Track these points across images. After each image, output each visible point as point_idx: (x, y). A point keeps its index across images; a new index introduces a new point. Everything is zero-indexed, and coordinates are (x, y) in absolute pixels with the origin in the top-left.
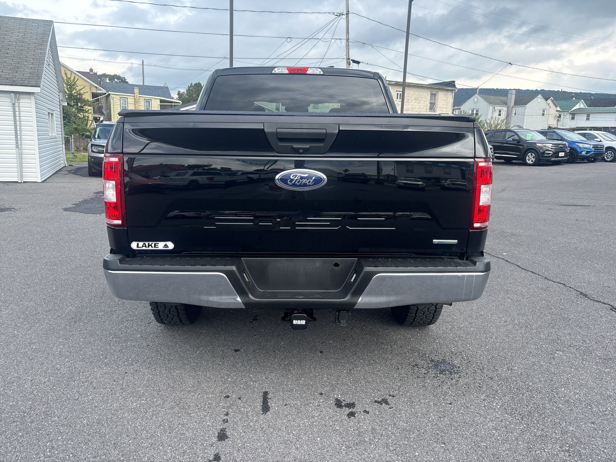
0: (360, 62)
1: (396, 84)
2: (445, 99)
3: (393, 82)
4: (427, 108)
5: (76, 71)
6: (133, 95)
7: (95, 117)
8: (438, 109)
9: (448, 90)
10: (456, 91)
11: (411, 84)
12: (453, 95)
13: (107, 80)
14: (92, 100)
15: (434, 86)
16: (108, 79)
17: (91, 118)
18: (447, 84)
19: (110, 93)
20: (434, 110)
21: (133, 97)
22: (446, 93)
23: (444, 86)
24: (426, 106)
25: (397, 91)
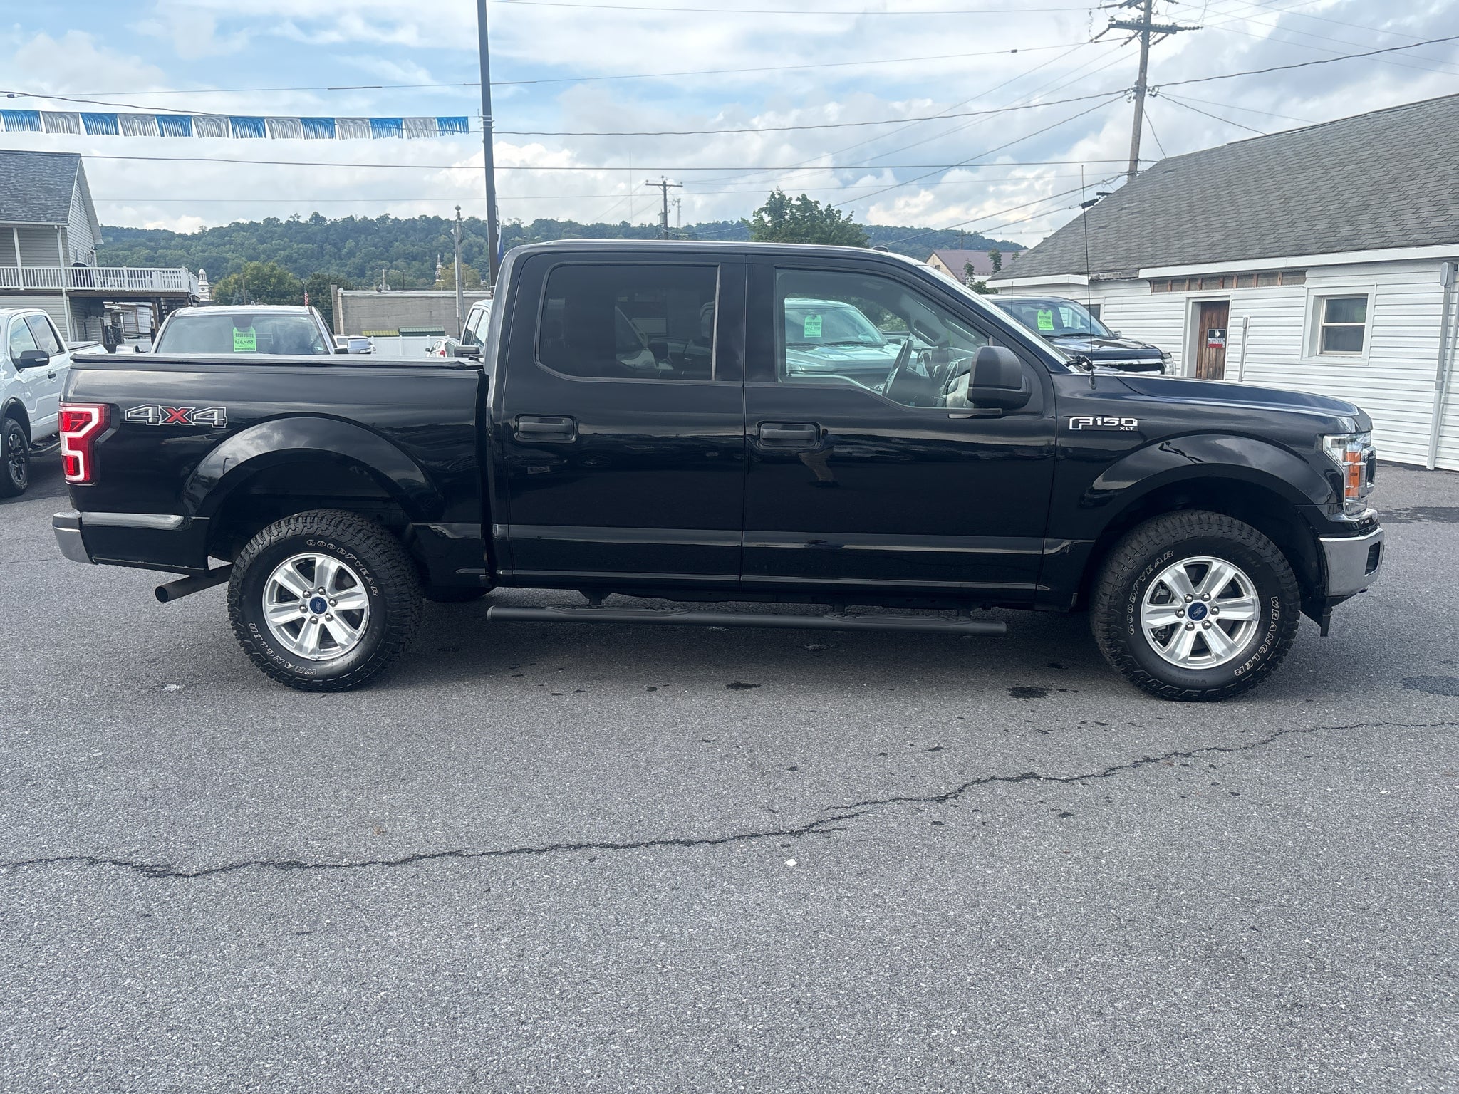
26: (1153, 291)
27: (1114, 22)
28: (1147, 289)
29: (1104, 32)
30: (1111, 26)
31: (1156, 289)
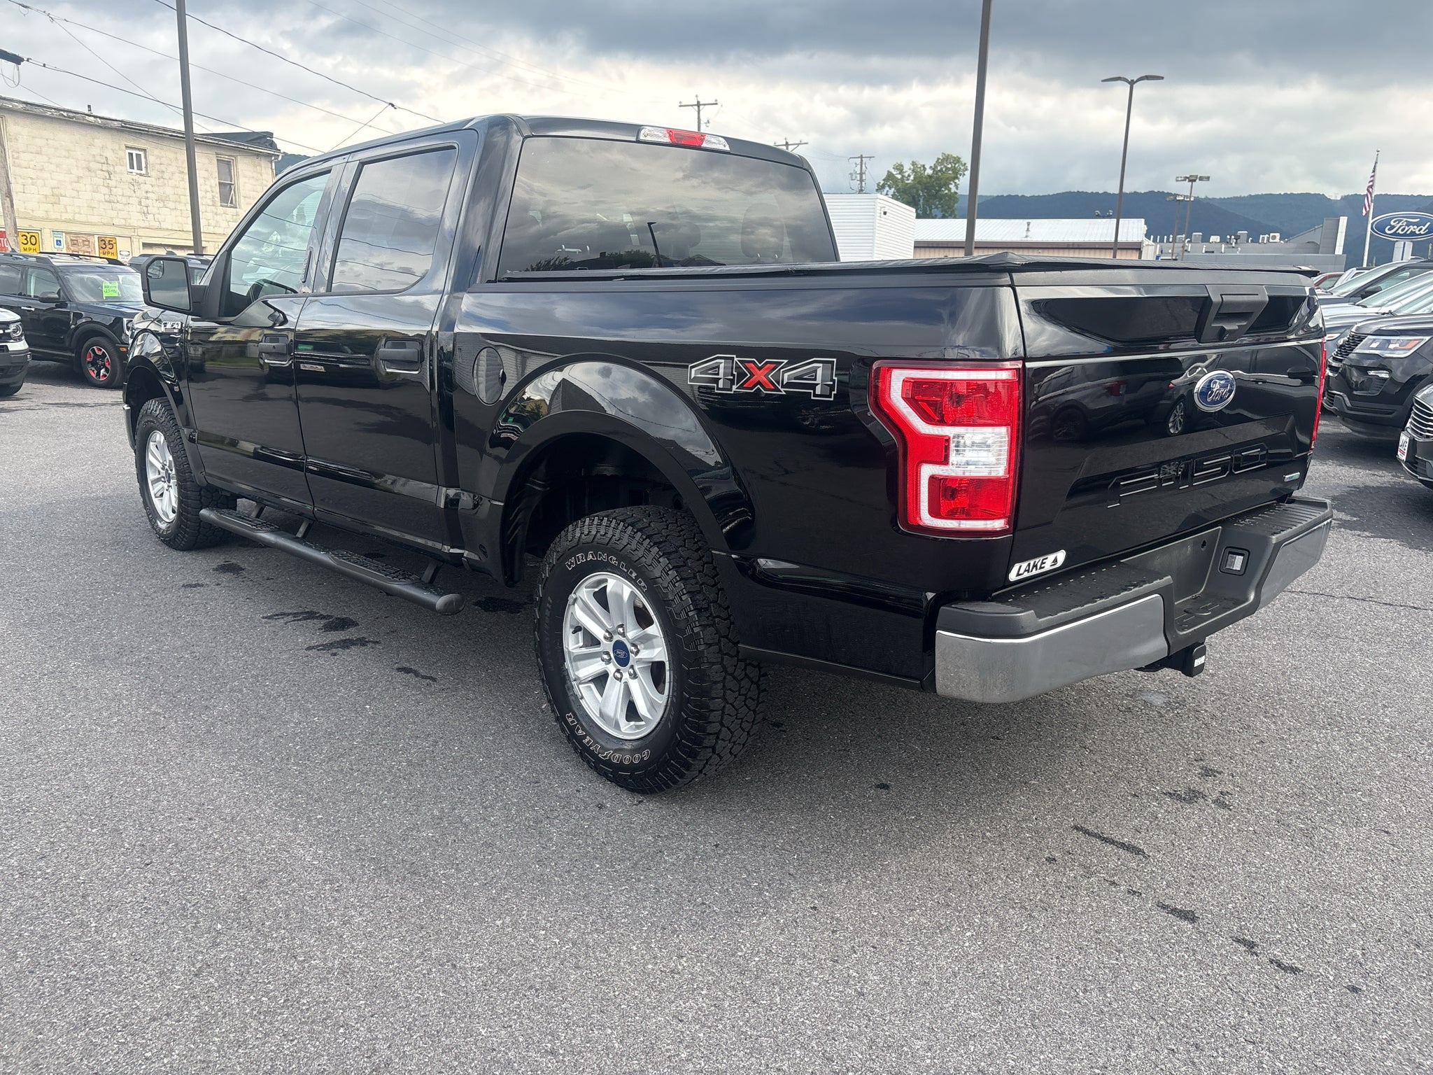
0: (23, 60)
1: (123, 127)
2: (255, 175)
3: (115, 123)
4: (213, 197)
8: (242, 200)
9: (258, 155)
10: (280, 158)
11: (165, 130)
12: (274, 168)
15: (226, 142)
18: (252, 138)
20: (231, 203)
22: (257, 161)
23: (247, 142)
24: (210, 190)
25: (127, 147)
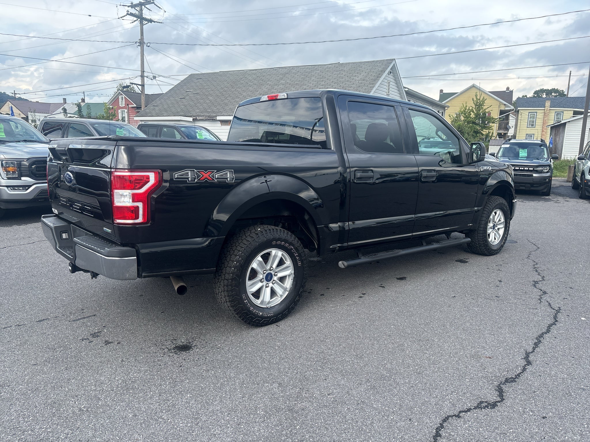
5: (489, 92)
6: (544, 109)
7: (499, 133)
13: (543, 95)
14: (499, 117)
16: (545, 94)
17: (495, 134)
19: (519, 109)
21: (543, 111)
26: (222, 125)
27: (129, 13)
28: (219, 124)
29: (125, 16)
30: (128, 14)
31: (223, 124)
